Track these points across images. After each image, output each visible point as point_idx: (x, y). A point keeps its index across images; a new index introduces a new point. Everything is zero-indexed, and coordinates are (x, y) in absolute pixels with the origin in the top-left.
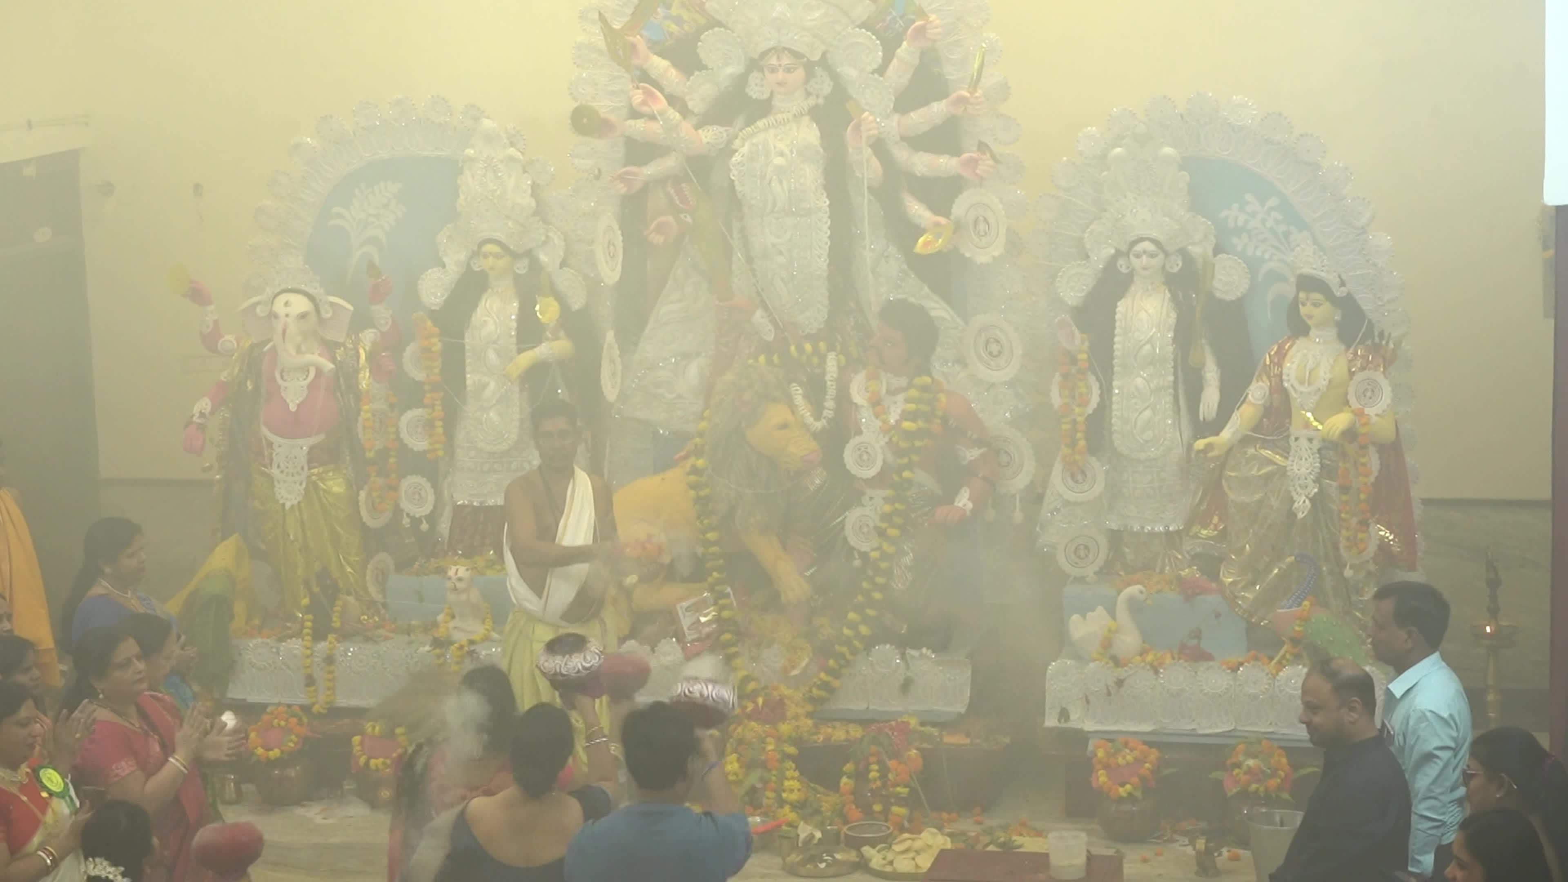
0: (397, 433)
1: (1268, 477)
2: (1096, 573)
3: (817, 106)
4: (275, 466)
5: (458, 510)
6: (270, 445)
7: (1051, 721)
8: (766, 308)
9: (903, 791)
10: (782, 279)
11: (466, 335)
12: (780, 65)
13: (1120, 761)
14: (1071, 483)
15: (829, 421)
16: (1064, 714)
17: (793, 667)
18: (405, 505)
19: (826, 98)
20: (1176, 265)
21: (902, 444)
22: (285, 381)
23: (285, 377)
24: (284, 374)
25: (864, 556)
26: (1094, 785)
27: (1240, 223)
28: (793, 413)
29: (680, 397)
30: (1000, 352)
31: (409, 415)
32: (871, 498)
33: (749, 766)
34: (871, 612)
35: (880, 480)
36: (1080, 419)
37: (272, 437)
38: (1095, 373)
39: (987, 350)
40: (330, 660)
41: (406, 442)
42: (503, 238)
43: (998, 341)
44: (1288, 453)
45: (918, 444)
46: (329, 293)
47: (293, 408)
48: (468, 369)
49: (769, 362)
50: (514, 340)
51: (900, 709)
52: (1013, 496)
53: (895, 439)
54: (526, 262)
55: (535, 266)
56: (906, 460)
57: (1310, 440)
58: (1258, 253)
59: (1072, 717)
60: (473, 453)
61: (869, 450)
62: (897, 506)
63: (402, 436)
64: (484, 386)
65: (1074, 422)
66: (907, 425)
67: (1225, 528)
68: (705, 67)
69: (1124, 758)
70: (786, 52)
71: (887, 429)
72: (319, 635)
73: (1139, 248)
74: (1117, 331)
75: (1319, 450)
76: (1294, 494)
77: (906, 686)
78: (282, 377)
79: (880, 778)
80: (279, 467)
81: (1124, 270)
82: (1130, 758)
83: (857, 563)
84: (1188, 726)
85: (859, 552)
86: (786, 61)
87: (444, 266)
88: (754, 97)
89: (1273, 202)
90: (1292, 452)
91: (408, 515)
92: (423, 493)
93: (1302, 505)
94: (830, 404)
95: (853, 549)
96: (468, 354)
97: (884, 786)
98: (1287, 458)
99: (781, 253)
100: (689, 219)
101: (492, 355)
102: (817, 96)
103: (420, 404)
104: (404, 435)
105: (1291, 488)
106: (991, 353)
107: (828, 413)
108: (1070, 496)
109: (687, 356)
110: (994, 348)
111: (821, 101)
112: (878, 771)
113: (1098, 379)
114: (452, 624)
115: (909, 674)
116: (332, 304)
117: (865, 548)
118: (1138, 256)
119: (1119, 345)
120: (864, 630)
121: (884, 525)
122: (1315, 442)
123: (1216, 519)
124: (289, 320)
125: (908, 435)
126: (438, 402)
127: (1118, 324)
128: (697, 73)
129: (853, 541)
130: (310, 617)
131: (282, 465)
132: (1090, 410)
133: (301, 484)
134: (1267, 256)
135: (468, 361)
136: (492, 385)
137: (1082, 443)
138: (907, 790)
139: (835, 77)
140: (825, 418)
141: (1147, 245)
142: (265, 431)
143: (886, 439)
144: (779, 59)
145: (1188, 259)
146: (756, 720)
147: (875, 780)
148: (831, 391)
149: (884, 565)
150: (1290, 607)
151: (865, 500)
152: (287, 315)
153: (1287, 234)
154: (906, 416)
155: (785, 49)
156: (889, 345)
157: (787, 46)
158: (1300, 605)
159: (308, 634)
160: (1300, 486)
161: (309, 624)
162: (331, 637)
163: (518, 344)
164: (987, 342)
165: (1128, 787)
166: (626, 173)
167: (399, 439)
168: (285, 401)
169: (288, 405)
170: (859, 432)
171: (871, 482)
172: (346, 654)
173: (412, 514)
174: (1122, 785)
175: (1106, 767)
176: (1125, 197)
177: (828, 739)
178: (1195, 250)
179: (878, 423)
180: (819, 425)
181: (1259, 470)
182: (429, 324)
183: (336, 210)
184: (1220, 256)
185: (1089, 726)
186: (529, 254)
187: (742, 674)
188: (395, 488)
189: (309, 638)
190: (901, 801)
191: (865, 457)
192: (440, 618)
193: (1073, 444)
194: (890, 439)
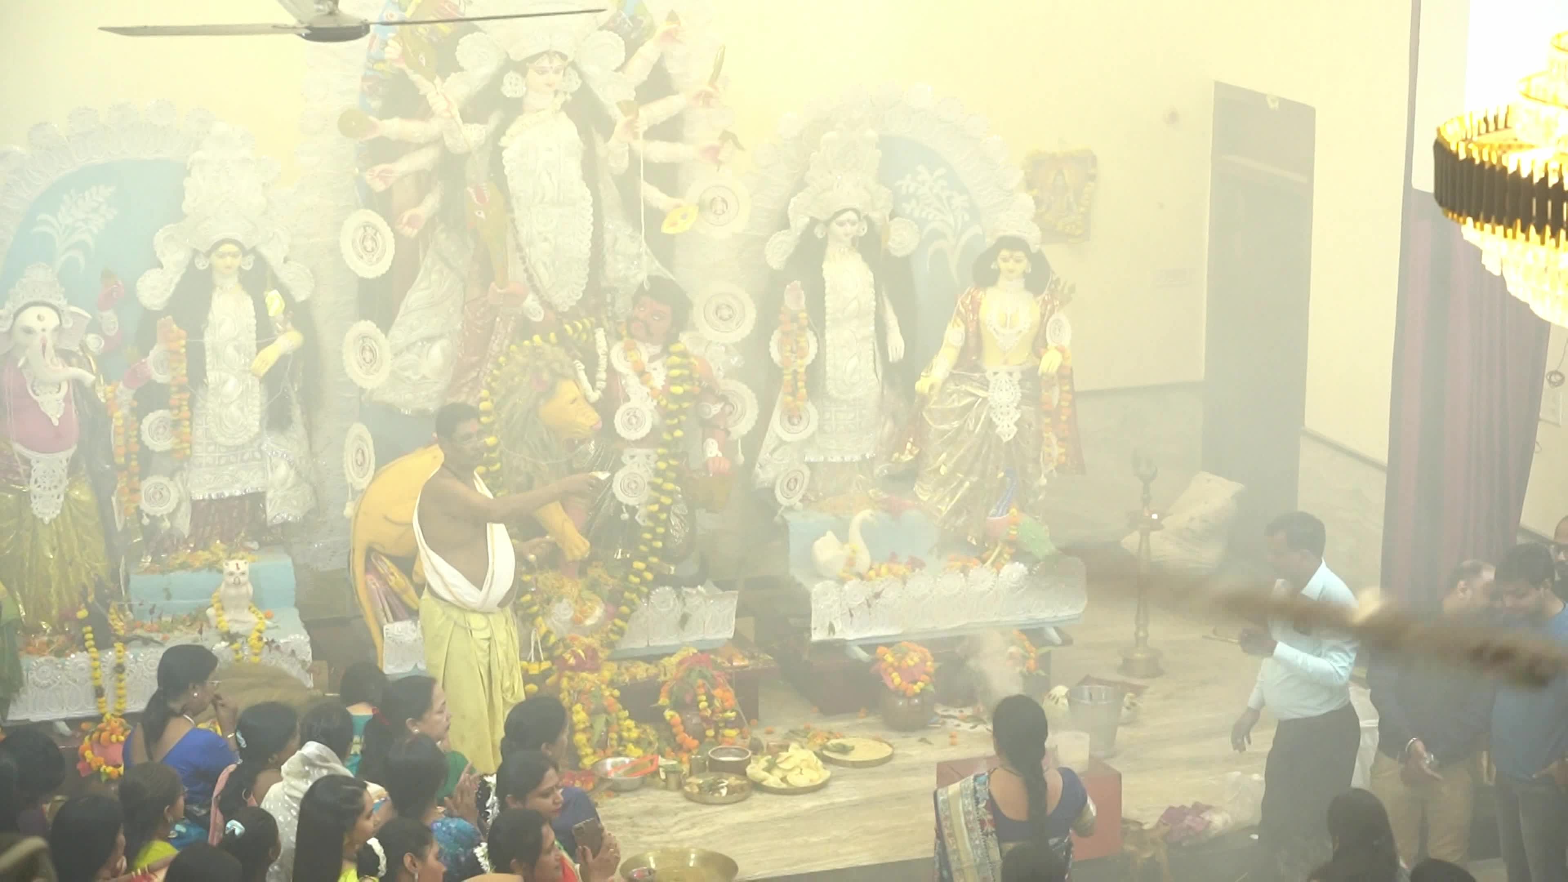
0: (139, 436)
1: (969, 407)
2: (801, 501)
3: (566, 102)
4: (32, 480)
5: (195, 504)
6: (27, 462)
7: (818, 636)
8: (536, 291)
9: (731, 715)
10: (545, 264)
11: (206, 334)
12: (552, 68)
13: (911, 663)
14: (788, 425)
15: (603, 392)
16: (832, 629)
17: (586, 617)
18: (145, 506)
19: (571, 94)
20: (863, 229)
21: (673, 407)
22: (37, 395)
23: (38, 392)
24: (35, 388)
25: (633, 511)
26: (891, 687)
27: (911, 190)
28: (578, 387)
29: (424, 377)
30: (730, 317)
31: (151, 418)
32: (632, 457)
33: (592, 714)
34: (654, 560)
35: (651, 440)
36: (802, 370)
37: (27, 453)
38: (812, 329)
39: (717, 314)
40: (120, 668)
41: (147, 443)
42: (240, 238)
43: (729, 307)
44: (988, 386)
45: (686, 405)
46: (70, 303)
47: (56, 423)
48: (208, 367)
49: (546, 340)
50: (254, 335)
51: (677, 642)
52: (737, 441)
53: (664, 403)
54: (251, 258)
55: (261, 261)
56: (676, 421)
57: (1010, 374)
58: (924, 215)
59: (836, 630)
60: (211, 448)
61: (638, 414)
62: (672, 462)
63: (143, 438)
64: (225, 382)
65: (795, 372)
66: (678, 390)
67: (919, 453)
68: (461, 69)
69: (912, 659)
70: (557, 55)
71: (654, 393)
72: (103, 644)
73: (844, 217)
74: (827, 291)
75: (1020, 382)
76: (995, 420)
77: (684, 620)
78: (34, 392)
79: (709, 706)
80: (36, 482)
81: (820, 236)
82: (916, 659)
83: (625, 516)
84: (928, 625)
85: (627, 506)
86: (557, 62)
87: (162, 267)
88: (508, 96)
89: (941, 171)
90: (991, 386)
91: (148, 515)
92: (164, 492)
93: (1006, 428)
94: (602, 375)
95: (621, 504)
96: (208, 353)
97: (713, 712)
98: (987, 390)
99: (546, 239)
100: (483, 215)
101: (230, 351)
102: (565, 93)
103: (164, 405)
104: (147, 439)
105: (992, 415)
106: (721, 318)
107: (601, 385)
108: (787, 437)
109: (431, 339)
110: (725, 313)
111: (569, 97)
112: (706, 701)
113: (815, 334)
114: (226, 617)
115: (686, 610)
116: (73, 314)
117: (632, 501)
118: (841, 224)
119: (830, 303)
120: (649, 576)
121: (659, 481)
122: (1015, 375)
123: (909, 446)
124: (47, 335)
125: (677, 398)
126: (185, 403)
127: (827, 285)
128: (453, 74)
129: (621, 497)
130: (89, 628)
131: (39, 479)
132: (808, 361)
133: (58, 497)
134: (930, 217)
135: (208, 360)
136: (232, 381)
137: (804, 391)
138: (733, 714)
139: (581, 75)
140: (599, 389)
141: (851, 215)
142: (18, 447)
143: (655, 403)
144: (551, 62)
145: (871, 224)
146: (583, 670)
147: (705, 709)
148: (603, 362)
149: (664, 516)
150: (1002, 515)
151: (625, 459)
152: (44, 330)
153: (949, 198)
154: (671, 381)
155: (556, 52)
156: (656, 318)
157: (559, 50)
158: (1008, 512)
159: (91, 647)
160: (1002, 413)
161: (90, 636)
162: (119, 646)
163: (257, 339)
164: (718, 308)
165: (920, 684)
166: (383, 171)
167: (140, 442)
168: (47, 416)
169: (50, 420)
170: (627, 399)
171: (639, 443)
172: (137, 661)
173: (152, 514)
174: (915, 682)
175: (897, 669)
176: (830, 173)
177: (633, 678)
178: (875, 216)
179: (647, 390)
180: (595, 396)
181: (959, 401)
182: (175, 327)
183: (42, 216)
184: (896, 219)
185: (850, 635)
186: (253, 250)
187: (543, 630)
188: (135, 491)
189: (94, 650)
190: (729, 724)
191: (634, 421)
192: (210, 612)
193: (794, 393)
194: (658, 403)
